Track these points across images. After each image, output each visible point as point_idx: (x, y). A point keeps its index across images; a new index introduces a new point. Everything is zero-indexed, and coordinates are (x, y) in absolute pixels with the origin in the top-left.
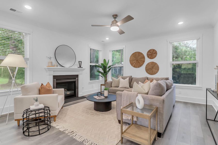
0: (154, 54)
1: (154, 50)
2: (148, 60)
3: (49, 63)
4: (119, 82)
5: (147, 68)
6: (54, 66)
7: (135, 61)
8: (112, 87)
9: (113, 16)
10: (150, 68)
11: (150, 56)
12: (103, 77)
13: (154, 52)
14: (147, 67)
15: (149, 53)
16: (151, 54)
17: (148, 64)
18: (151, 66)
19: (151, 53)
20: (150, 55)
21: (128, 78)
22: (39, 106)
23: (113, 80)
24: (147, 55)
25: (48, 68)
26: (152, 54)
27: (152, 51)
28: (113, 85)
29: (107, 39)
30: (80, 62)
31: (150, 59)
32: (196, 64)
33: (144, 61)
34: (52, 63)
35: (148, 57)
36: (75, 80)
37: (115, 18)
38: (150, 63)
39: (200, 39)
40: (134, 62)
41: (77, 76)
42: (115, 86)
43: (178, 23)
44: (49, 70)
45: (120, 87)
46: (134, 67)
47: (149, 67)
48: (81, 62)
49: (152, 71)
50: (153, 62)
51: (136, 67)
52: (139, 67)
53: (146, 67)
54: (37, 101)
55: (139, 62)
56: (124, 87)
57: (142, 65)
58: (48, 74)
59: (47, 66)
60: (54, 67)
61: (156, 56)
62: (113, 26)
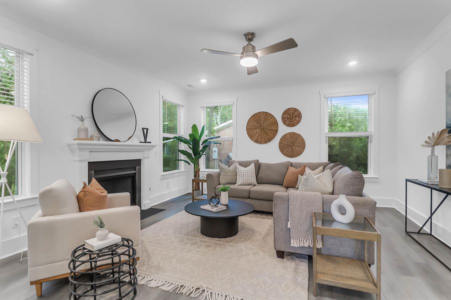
0: (296, 117)
1: (296, 110)
2: (283, 130)
3: (79, 130)
4: (235, 173)
5: (282, 145)
6: (92, 138)
7: (257, 130)
8: (220, 184)
9: (246, 35)
10: (289, 144)
11: (287, 122)
12: (189, 164)
13: (296, 113)
14: (283, 142)
15: (286, 116)
16: (290, 118)
17: (285, 136)
18: (290, 140)
19: (289, 114)
20: (288, 120)
21: (253, 165)
22: (109, 238)
23: (222, 168)
24: (283, 118)
25: (79, 144)
26: (292, 116)
27: (293, 112)
28: (222, 181)
29: (204, 81)
30: (145, 130)
31: (288, 126)
32: (368, 137)
33: (276, 131)
34: (86, 130)
35: (284, 123)
36: (134, 172)
37: (250, 40)
38: (289, 136)
39: (375, 93)
40: (257, 132)
41: (138, 162)
42: (228, 181)
43: (348, 62)
44: (81, 148)
45: (239, 183)
46: (257, 141)
47: (285, 141)
48: (147, 129)
49: (292, 150)
50: (294, 133)
51: (260, 143)
52: (266, 143)
53: (280, 143)
54: (101, 225)
55: (265, 132)
56: (247, 182)
57: (272, 138)
58: (78, 159)
59: (74, 140)
60: (93, 140)
61: (299, 122)
62: (247, 56)
